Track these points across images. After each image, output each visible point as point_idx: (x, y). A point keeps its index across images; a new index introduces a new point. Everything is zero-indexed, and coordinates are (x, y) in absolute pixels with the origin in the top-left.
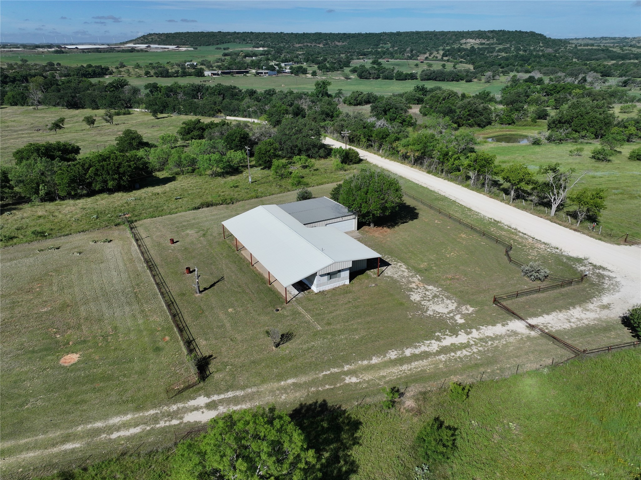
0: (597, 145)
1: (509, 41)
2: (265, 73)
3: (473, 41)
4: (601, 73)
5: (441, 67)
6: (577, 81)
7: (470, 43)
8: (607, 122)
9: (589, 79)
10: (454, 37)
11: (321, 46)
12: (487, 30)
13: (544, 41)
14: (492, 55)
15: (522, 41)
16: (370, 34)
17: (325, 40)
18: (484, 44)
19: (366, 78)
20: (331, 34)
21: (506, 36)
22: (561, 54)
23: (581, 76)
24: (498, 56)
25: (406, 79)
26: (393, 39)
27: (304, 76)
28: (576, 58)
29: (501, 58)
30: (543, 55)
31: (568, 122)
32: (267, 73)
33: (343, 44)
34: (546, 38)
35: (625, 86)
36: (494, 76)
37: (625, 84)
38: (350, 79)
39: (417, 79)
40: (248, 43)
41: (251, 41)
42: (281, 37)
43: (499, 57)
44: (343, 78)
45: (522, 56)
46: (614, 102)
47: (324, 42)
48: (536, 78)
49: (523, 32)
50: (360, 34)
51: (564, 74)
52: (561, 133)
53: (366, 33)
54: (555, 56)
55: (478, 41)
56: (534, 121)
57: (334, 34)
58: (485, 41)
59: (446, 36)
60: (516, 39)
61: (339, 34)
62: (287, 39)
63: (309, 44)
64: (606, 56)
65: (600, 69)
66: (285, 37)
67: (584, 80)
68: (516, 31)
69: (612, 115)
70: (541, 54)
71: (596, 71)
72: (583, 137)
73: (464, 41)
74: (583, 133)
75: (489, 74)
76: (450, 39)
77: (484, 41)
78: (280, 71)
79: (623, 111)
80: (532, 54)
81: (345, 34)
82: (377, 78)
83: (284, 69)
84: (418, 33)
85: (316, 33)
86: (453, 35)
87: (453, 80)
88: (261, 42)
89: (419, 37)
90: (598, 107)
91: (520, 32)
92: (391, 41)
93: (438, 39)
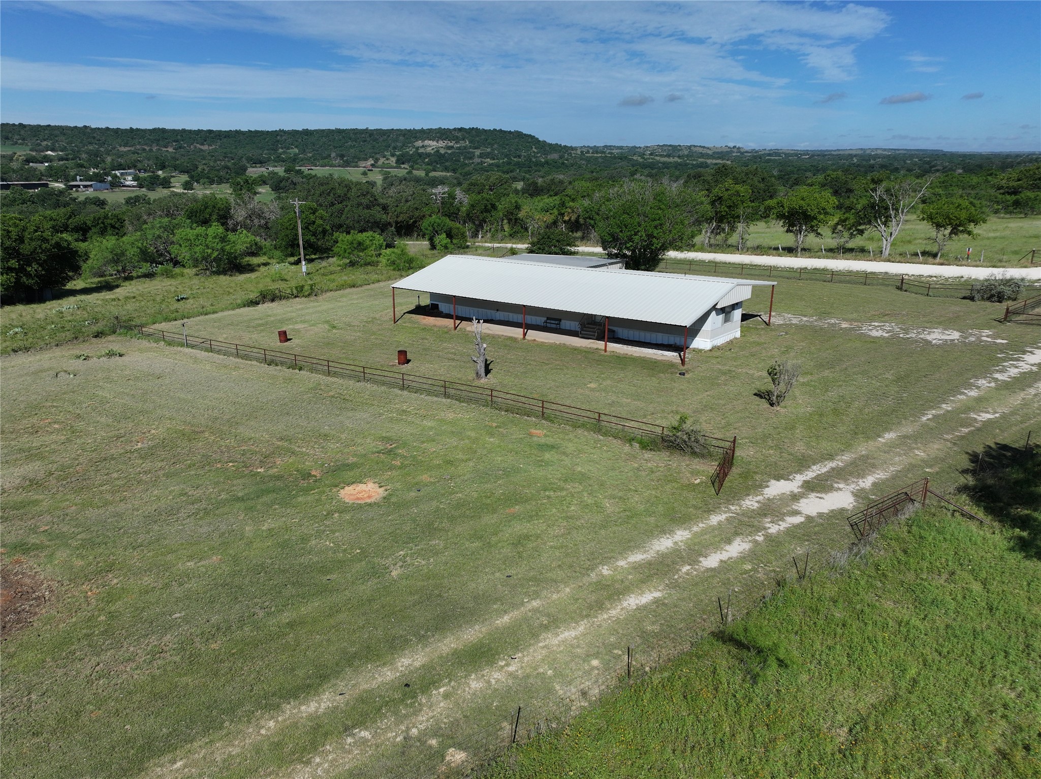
1: (489, 144)
2: (85, 186)
3: (435, 143)
7: (430, 146)
10: (401, 138)
11: (170, 150)
12: (451, 128)
13: (537, 145)
14: (473, 163)
15: (507, 145)
16: (256, 132)
17: (175, 141)
18: (452, 147)
20: (184, 131)
21: (483, 137)
26: (300, 140)
27: (166, 190)
32: (91, 186)
33: (211, 148)
34: (540, 141)
38: (258, 193)
40: (16, 143)
41: (24, 139)
42: (85, 133)
47: (174, 144)
49: (505, 132)
50: (238, 132)
53: (250, 131)
55: (441, 144)
57: (190, 131)
58: (452, 144)
59: (389, 136)
60: (498, 141)
61: (199, 131)
62: (98, 137)
63: (147, 148)
66: (95, 135)
68: (495, 130)
73: (419, 143)
76: (396, 140)
77: (450, 144)
81: (210, 132)
83: (122, 181)
84: (339, 131)
85: (154, 129)
86: (400, 135)
88: (45, 143)
89: (344, 137)
91: (501, 131)
92: (296, 143)
93: (375, 140)
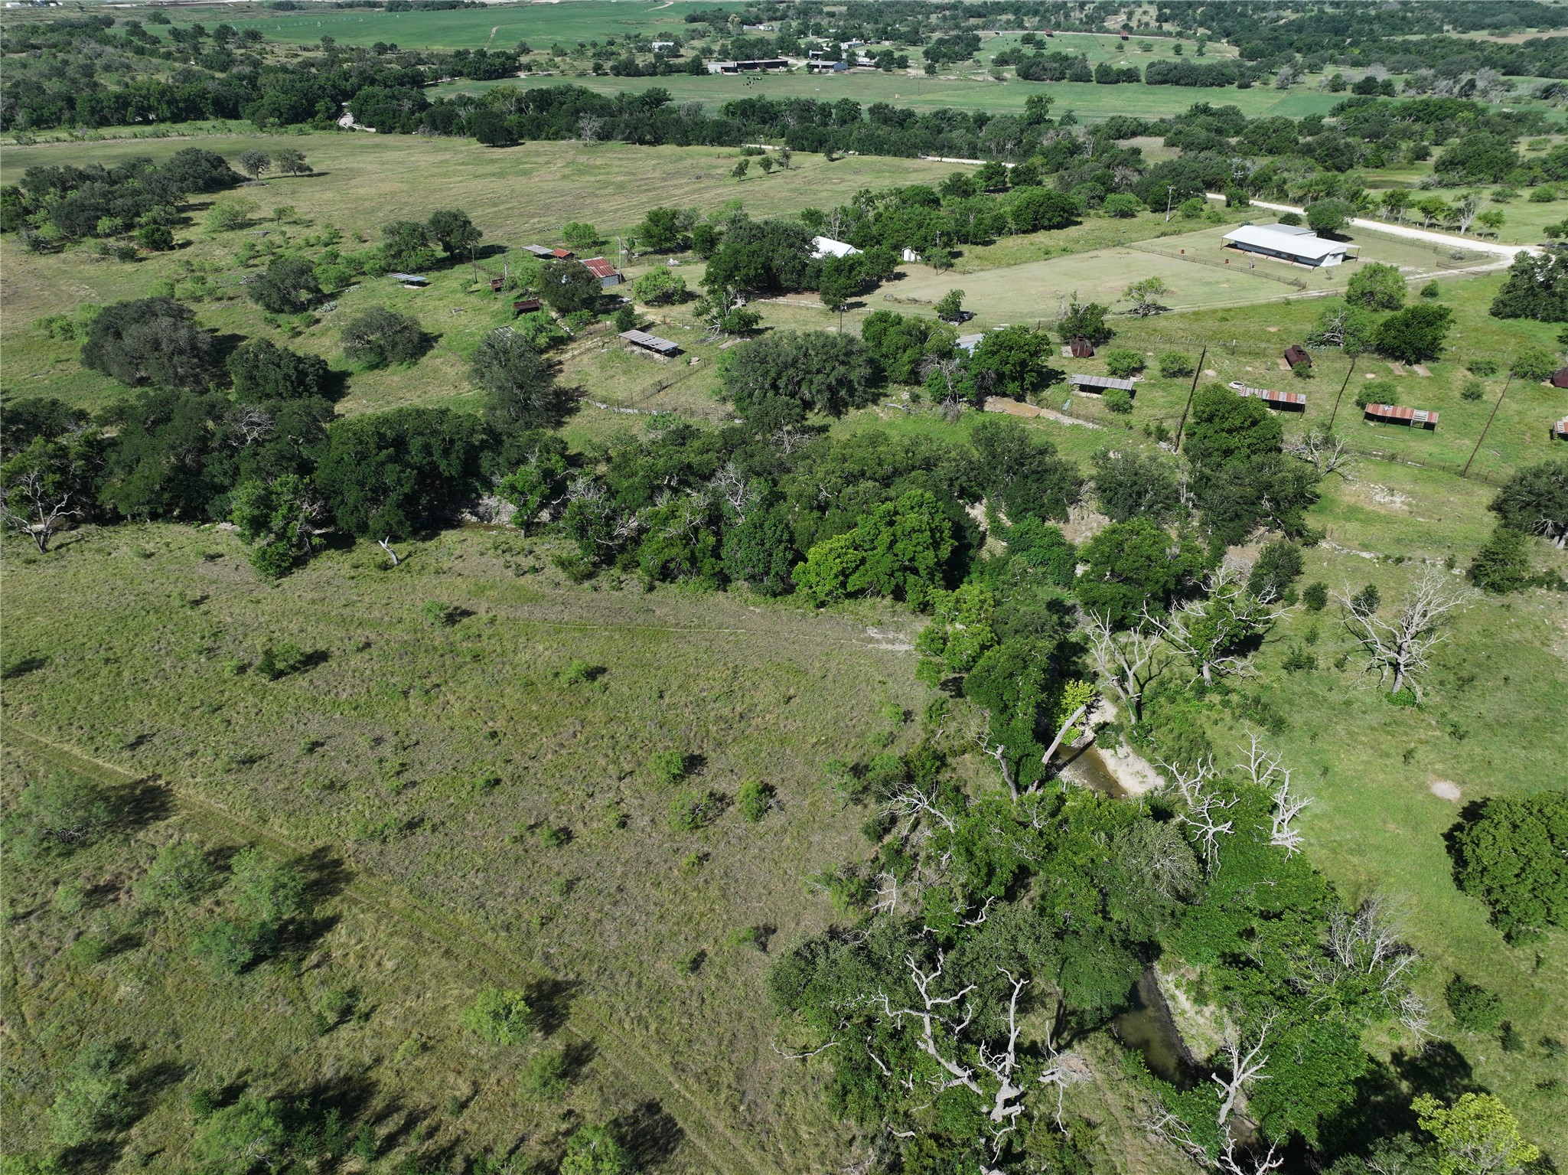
0: (1497, 188)
4: (1504, 67)
5: (1172, 53)
6: (1458, 87)
8: (1509, 163)
9: (1480, 84)
19: (1037, 79)
22: (1418, 14)
23: (1465, 77)
24: (1279, 18)
25: (1117, 82)
27: (901, 72)
28: (1449, 23)
29: (1286, 25)
30: (1378, 17)
31: (1462, 163)
35: (1546, 98)
36: (1294, 76)
37: (1547, 93)
39: (1139, 81)
43: (1282, 22)
44: (991, 79)
45: (1333, 18)
46: (1521, 134)
48: (1380, 80)
51: (1432, 71)
52: (1453, 176)
54: (1404, 18)
56: (1411, 162)
64: (1516, 18)
65: (1502, 58)
67: (1472, 84)
69: (1516, 154)
70: (1373, 13)
71: (1494, 66)
72: (1480, 180)
74: (1481, 176)
75: (1286, 70)
78: (852, 62)
79: (1532, 148)
80: (1353, 15)
82: (1058, 79)
87: (1212, 85)
90: (1499, 144)
